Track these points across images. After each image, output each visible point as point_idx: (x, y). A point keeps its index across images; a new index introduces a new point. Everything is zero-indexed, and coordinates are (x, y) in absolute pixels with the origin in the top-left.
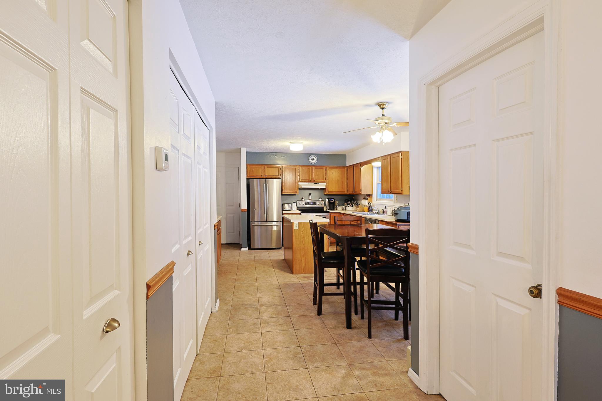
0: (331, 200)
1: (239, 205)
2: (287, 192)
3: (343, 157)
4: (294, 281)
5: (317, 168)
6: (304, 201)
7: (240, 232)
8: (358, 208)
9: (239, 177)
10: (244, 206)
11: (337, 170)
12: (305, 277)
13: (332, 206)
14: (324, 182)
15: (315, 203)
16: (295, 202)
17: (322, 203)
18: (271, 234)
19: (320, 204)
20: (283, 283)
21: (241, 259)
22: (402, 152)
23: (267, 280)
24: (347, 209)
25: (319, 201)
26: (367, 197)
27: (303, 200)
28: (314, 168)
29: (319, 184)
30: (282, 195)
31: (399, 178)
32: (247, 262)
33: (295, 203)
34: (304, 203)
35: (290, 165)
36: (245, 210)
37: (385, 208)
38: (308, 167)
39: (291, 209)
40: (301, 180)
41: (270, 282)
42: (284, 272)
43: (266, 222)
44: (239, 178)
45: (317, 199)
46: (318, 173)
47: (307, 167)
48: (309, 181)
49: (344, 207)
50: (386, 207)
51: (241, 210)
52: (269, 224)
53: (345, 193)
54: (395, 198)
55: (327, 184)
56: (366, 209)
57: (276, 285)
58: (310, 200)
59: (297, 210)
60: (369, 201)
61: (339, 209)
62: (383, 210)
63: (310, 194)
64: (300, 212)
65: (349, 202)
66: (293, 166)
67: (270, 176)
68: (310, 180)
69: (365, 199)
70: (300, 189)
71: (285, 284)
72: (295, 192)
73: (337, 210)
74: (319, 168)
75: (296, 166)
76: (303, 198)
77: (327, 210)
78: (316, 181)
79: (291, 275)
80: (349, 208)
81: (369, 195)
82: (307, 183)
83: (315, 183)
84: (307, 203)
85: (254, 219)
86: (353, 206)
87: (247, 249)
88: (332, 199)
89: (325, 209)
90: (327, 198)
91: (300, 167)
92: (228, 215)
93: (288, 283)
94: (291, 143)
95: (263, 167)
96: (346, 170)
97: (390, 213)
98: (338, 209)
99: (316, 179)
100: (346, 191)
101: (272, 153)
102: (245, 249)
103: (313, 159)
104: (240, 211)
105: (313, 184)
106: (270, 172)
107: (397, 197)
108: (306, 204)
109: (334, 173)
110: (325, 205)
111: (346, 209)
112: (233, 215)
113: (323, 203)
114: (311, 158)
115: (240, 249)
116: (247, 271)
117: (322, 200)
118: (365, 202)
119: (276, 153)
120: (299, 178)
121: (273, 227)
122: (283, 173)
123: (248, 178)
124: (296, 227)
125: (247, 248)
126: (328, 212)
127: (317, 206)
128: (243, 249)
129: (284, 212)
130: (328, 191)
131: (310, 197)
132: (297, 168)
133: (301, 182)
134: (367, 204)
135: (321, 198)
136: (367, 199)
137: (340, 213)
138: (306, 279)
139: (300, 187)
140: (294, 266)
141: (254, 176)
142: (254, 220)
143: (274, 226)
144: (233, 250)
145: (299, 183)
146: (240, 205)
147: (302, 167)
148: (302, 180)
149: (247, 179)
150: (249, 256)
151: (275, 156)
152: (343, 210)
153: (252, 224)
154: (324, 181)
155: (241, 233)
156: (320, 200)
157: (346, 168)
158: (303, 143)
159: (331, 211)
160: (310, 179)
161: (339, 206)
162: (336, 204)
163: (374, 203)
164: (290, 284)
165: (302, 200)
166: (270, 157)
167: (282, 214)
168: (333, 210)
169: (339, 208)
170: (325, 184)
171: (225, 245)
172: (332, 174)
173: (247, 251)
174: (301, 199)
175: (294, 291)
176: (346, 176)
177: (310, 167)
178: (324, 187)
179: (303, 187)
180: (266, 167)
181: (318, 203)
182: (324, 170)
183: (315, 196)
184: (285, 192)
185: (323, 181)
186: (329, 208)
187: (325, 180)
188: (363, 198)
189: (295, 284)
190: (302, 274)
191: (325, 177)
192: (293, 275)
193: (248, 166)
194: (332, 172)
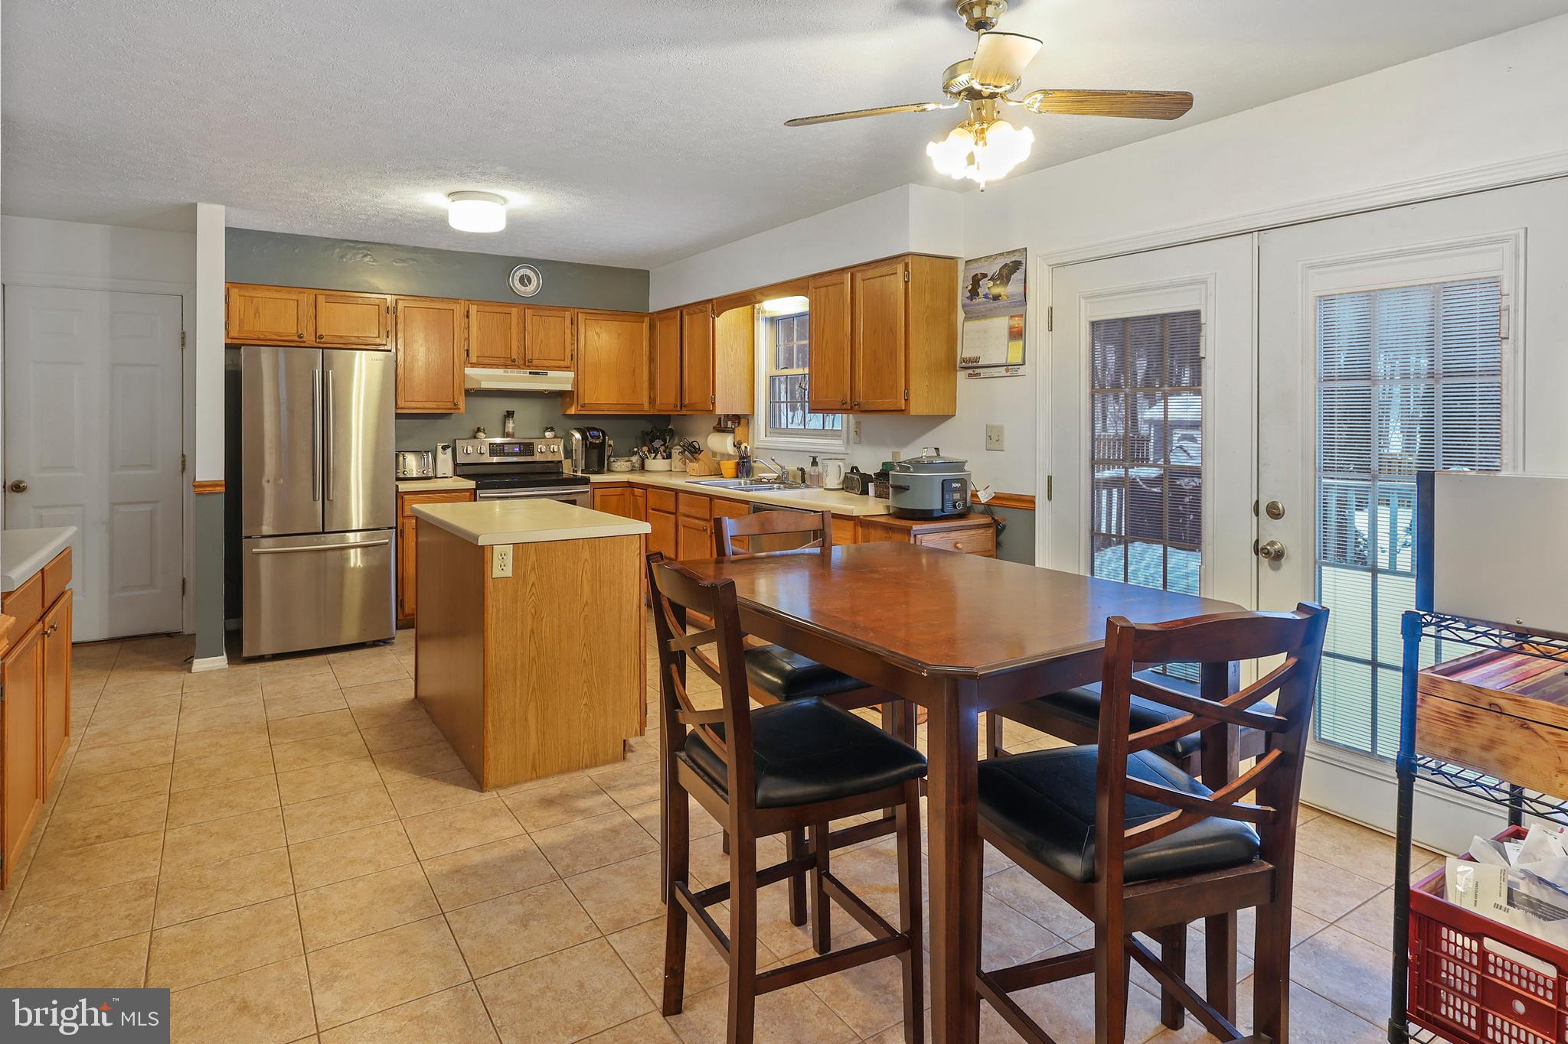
0: (592, 437)
1: (183, 462)
2: (414, 405)
3: (638, 278)
4: (500, 841)
5: (542, 313)
6: (487, 440)
7: (184, 580)
8: (695, 465)
9: (185, 340)
10: (210, 466)
11: (614, 325)
12: (548, 802)
13: (597, 457)
14: (567, 368)
15: (528, 448)
16: (448, 447)
17: (556, 447)
18: (342, 585)
19: (549, 449)
20: (446, 868)
21: (192, 724)
22: (909, 260)
23: (352, 862)
24: (646, 469)
25: (545, 437)
26: (730, 424)
27: (481, 435)
28: (529, 312)
29: (546, 374)
30: (398, 416)
31: (893, 354)
32: (224, 742)
33: (449, 451)
34: (485, 449)
35: (432, 299)
36: (214, 484)
37: (814, 463)
38: (506, 310)
39: (431, 474)
40: (473, 359)
41: (370, 869)
42: (433, 783)
43: (324, 532)
44: (183, 344)
45: (537, 434)
46: (547, 333)
47: (500, 309)
48: (510, 363)
49: (634, 459)
50: (814, 458)
51: (195, 486)
52: (331, 542)
53: (642, 411)
54: (852, 429)
55: (577, 375)
56: (729, 467)
57: (410, 888)
58: (508, 435)
59: (455, 474)
60: (738, 439)
61: (619, 469)
62: (802, 470)
63: (510, 414)
64: (472, 484)
65: (657, 444)
66: (443, 299)
67: (341, 337)
68: (514, 361)
69: (721, 429)
70: (469, 393)
71: (460, 873)
72: (450, 405)
73: (610, 471)
74: (547, 313)
75: (456, 300)
76: (479, 430)
77: (576, 471)
78: (535, 362)
79: (473, 796)
80: (656, 464)
81: (737, 418)
82: (500, 372)
83: (530, 373)
84: (495, 450)
85: (259, 523)
86: (669, 456)
87: (221, 661)
88: (598, 430)
89: (567, 470)
90: (579, 430)
91: (474, 309)
92: (123, 509)
93: (476, 858)
94: (452, 197)
95: (306, 298)
96: (645, 326)
97: (837, 482)
98: (614, 469)
99: (536, 356)
100: (645, 401)
101: (352, 244)
102: (211, 664)
103: (524, 280)
104: (190, 494)
105: (524, 374)
106: (336, 320)
107: (858, 423)
108: (493, 453)
109: (604, 336)
110: (568, 453)
111: (642, 467)
112: (148, 508)
113: (558, 447)
114: (519, 274)
115: (186, 664)
116: (230, 806)
117: (555, 437)
118: (722, 444)
119: (369, 246)
120: (468, 351)
121: (349, 554)
122: (400, 327)
123: (229, 341)
124: (501, 567)
125: (225, 656)
126: (586, 481)
127: (538, 457)
128: (199, 665)
129: (404, 487)
130: (581, 402)
131: (510, 426)
132: (459, 309)
133: (474, 365)
134: (731, 450)
135: (552, 429)
136: (732, 431)
137: (630, 485)
138: (555, 815)
139: (469, 386)
140: (491, 752)
141: (262, 337)
142: (261, 531)
143: (352, 551)
144: (146, 673)
145: (468, 371)
146: (185, 463)
147: (481, 308)
148: (480, 359)
149: (228, 346)
150: (233, 700)
151: (366, 255)
152: (632, 470)
153: (248, 549)
154: (567, 363)
155: (190, 586)
156: (548, 434)
157: (647, 320)
158: (505, 200)
159: (594, 478)
160: (514, 356)
161: (618, 455)
162: (608, 452)
163: (757, 444)
164: (486, 865)
165: (475, 437)
166: (342, 257)
167: (399, 495)
168: (600, 472)
169: (621, 465)
170: (571, 375)
171: (102, 649)
172: (596, 338)
173: (222, 670)
174: (471, 434)
175: (524, 922)
176: (648, 349)
177: (514, 311)
178: (568, 387)
179: (485, 385)
180: (321, 299)
181: (540, 447)
182: (568, 322)
183: (526, 422)
184: (408, 404)
185: (563, 364)
186: (582, 464)
187: (573, 362)
188: (714, 428)
189: (515, 859)
190: (526, 781)
191: (572, 350)
192: (487, 796)
193: (234, 292)
194: (597, 333)
